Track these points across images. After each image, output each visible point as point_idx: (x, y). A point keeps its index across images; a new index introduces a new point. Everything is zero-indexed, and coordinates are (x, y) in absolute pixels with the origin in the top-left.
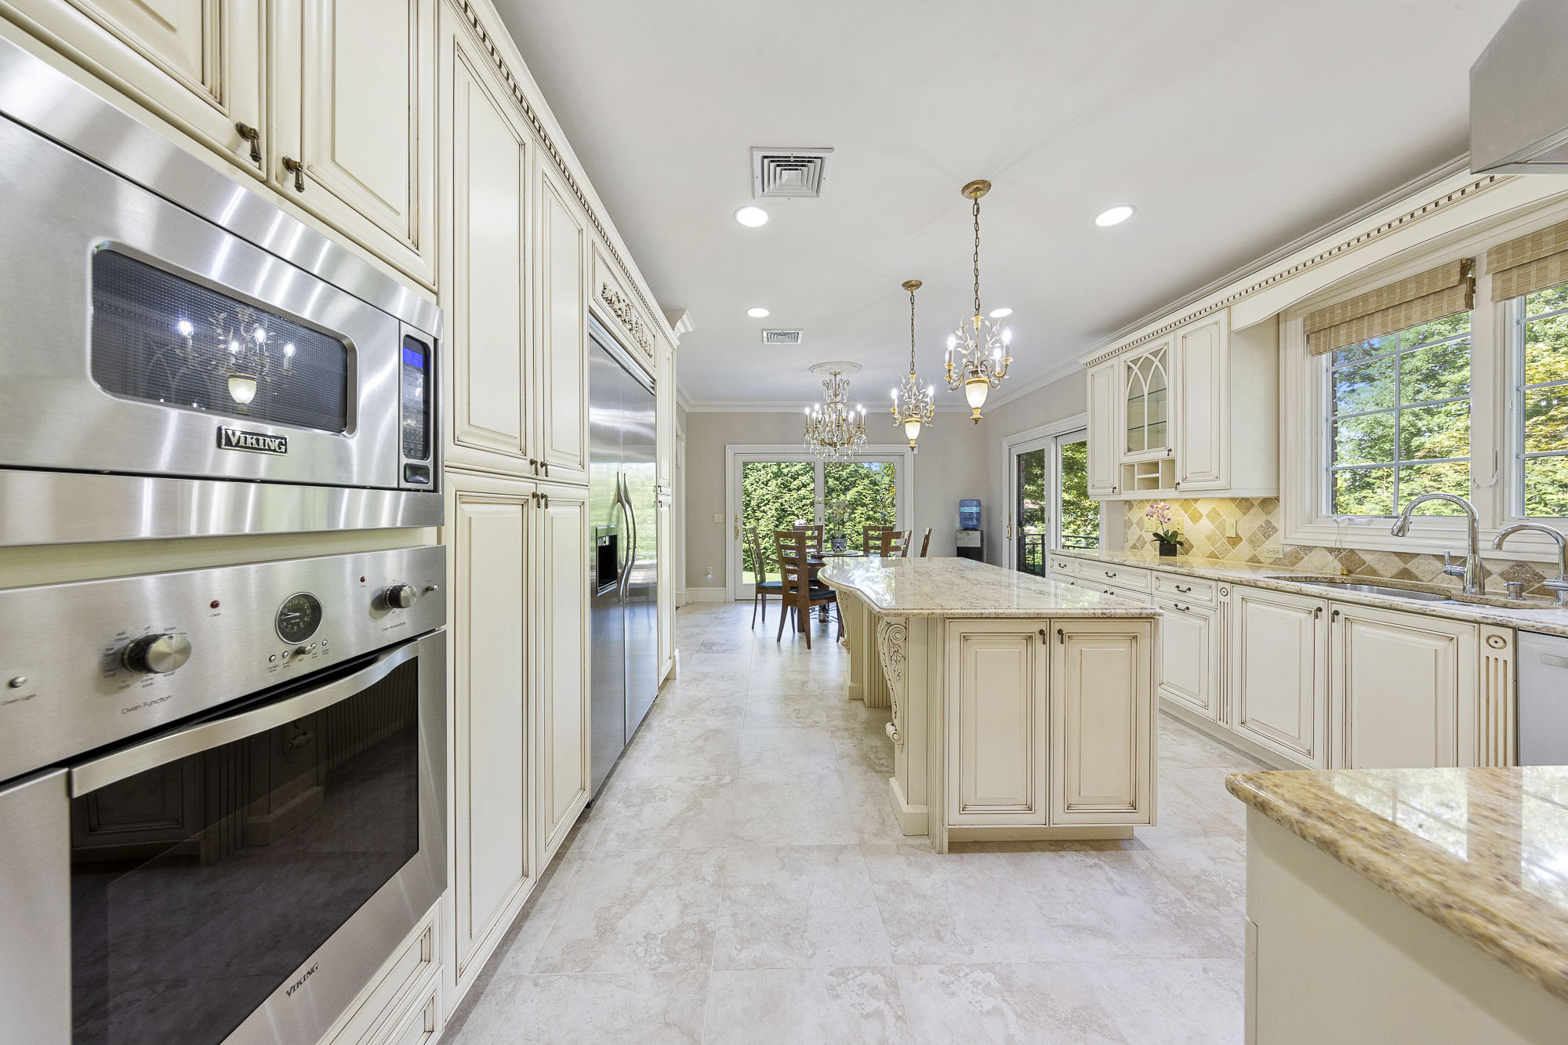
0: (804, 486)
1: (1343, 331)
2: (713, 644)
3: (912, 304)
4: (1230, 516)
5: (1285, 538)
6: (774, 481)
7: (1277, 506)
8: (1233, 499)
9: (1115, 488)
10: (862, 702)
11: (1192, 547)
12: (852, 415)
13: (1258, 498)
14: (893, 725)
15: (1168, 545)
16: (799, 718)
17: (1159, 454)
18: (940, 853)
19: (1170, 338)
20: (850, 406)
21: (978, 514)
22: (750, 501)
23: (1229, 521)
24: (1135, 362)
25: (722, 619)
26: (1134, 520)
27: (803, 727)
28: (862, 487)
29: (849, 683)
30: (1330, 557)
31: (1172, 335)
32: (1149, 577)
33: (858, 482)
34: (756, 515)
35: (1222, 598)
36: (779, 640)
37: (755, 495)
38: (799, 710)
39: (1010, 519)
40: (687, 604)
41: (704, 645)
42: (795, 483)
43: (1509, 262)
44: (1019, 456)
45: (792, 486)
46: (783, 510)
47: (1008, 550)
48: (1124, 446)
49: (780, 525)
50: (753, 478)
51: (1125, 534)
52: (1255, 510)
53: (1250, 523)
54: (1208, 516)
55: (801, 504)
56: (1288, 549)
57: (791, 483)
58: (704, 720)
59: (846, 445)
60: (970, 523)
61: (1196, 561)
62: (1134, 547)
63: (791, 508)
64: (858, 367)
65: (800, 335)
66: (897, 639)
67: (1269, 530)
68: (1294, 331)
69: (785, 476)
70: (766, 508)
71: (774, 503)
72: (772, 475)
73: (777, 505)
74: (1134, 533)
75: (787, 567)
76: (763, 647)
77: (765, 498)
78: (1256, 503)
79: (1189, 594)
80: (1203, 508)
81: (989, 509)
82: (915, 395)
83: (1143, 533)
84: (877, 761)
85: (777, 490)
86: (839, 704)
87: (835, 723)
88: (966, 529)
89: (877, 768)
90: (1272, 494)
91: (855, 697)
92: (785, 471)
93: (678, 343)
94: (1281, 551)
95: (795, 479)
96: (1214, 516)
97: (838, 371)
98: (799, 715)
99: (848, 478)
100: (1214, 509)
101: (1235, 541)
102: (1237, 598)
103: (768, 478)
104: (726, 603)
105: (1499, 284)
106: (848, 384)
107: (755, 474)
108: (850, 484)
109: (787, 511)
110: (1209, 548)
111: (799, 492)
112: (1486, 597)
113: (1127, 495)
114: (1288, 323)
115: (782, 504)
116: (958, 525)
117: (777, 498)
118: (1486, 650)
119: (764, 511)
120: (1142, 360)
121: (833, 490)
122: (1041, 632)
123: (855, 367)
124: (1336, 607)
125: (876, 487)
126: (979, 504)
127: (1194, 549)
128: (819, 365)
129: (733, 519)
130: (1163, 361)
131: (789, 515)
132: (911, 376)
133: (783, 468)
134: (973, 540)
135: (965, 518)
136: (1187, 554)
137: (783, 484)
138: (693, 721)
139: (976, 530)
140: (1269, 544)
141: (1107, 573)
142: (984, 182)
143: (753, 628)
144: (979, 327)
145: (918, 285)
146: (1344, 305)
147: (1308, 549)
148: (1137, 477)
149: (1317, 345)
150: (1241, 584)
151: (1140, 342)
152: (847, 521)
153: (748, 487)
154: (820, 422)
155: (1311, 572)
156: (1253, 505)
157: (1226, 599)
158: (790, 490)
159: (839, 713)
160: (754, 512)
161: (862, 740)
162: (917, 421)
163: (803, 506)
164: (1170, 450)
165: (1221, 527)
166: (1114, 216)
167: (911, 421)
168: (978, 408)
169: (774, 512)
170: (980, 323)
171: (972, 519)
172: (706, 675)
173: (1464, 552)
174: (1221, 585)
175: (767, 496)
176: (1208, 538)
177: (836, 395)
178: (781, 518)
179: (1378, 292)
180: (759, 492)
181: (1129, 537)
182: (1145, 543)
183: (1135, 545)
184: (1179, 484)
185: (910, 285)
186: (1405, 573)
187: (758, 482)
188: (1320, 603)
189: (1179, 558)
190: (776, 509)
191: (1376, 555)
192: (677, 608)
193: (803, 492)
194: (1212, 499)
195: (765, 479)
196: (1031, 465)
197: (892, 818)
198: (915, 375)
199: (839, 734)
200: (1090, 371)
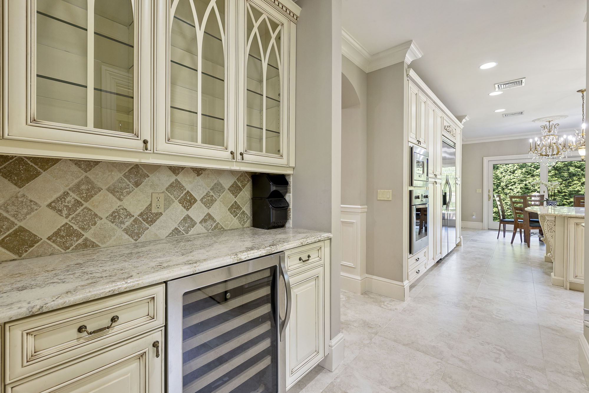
2: (477, 240)
6: (520, 171)
14: (550, 253)
18: (566, 289)
22: (500, 183)
25: (481, 234)
34: (505, 191)
36: (512, 243)
37: (504, 180)
46: (527, 188)
50: (503, 169)
57: (534, 171)
66: (551, 225)
72: (518, 167)
73: (522, 185)
75: (517, 211)
77: (512, 181)
85: (522, 176)
93: (463, 126)
104: (483, 229)
107: (505, 167)
109: (530, 189)
117: (522, 181)
119: (511, 189)
121: (574, 175)
129: (487, 191)
137: (527, 172)
143: (498, 237)
153: (499, 174)
158: (533, 176)
160: (503, 189)
167: (582, 148)
169: (519, 189)
175: (514, 180)
177: (549, 132)
180: (507, 177)
185: (581, 91)
187: (506, 172)
190: (521, 188)
195: (512, 170)
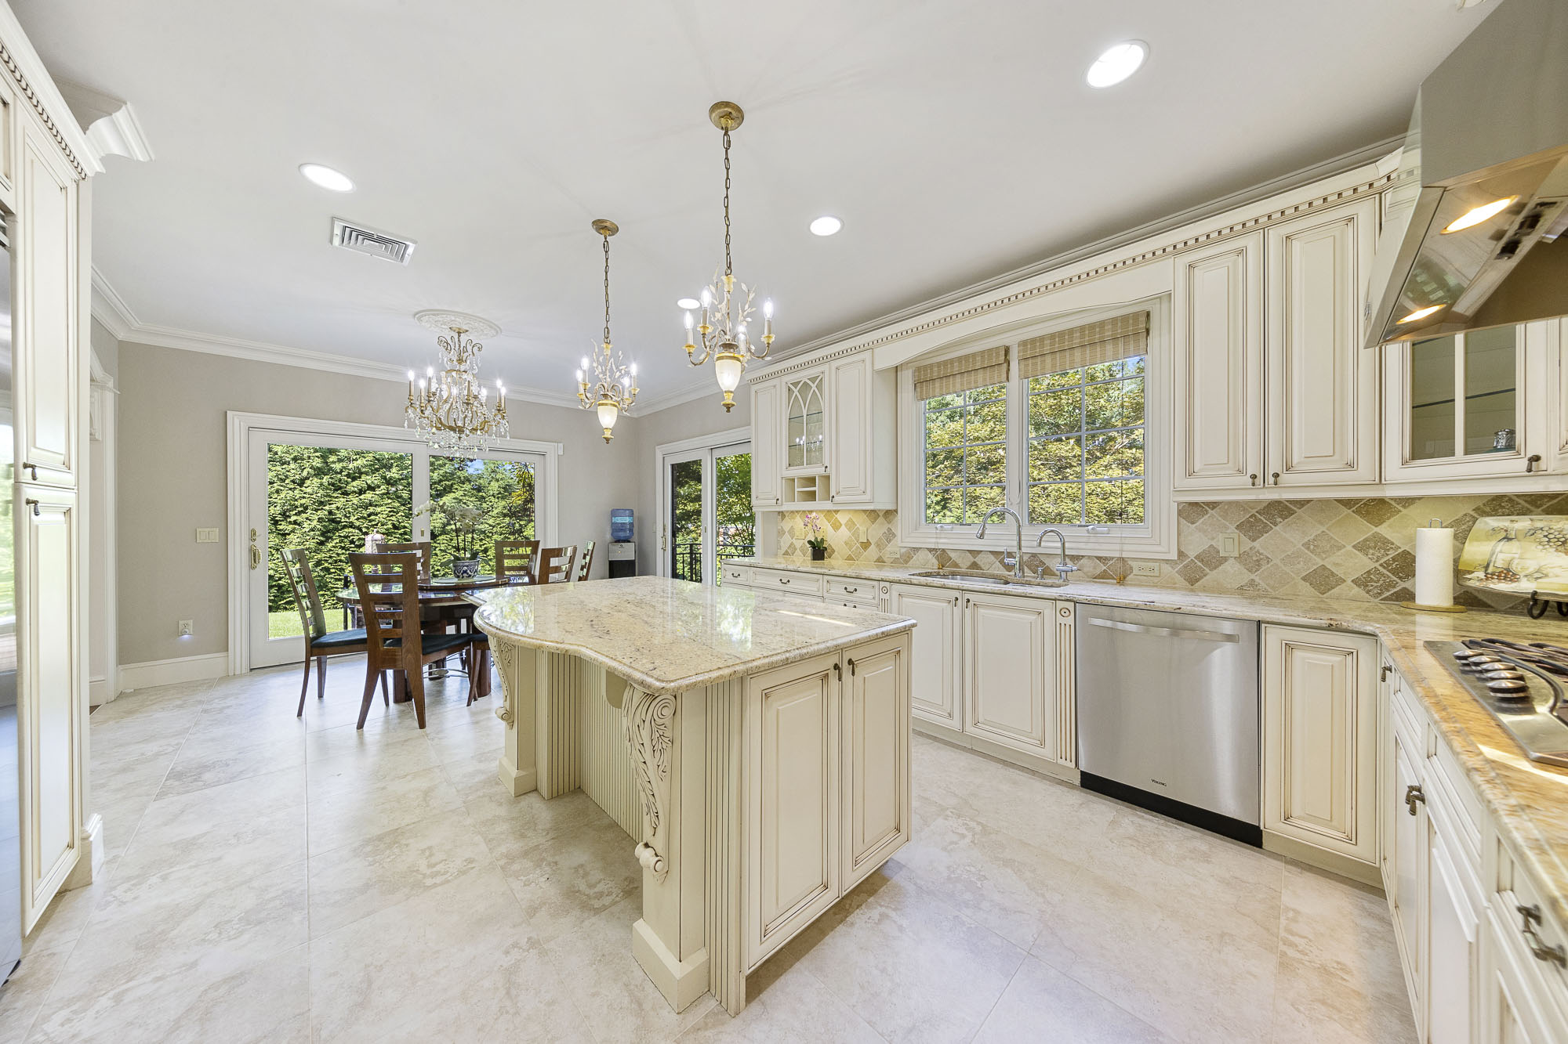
0: (371, 488)
1: (937, 384)
2: (205, 767)
3: (606, 252)
4: (862, 524)
5: (902, 542)
7: (895, 516)
8: (865, 511)
9: (778, 500)
10: (534, 795)
11: (833, 551)
12: (484, 393)
13: (883, 510)
14: (647, 845)
15: (819, 551)
16: (435, 865)
17: (815, 471)
18: (736, 1014)
19: (825, 368)
20: (484, 377)
21: (632, 524)
23: (862, 529)
24: (795, 384)
25: (221, 710)
26: (787, 529)
27: (448, 881)
28: (461, 493)
29: (514, 772)
30: (930, 556)
31: (827, 365)
32: (821, 581)
33: (456, 486)
34: (281, 527)
35: (883, 596)
36: (361, 725)
38: (430, 848)
39: (664, 529)
40: (121, 696)
41: (177, 775)
42: (355, 483)
43: (1029, 354)
44: (673, 465)
45: (349, 488)
46: (333, 521)
47: (662, 559)
48: (785, 461)
49: (327, 541)
50: (274, 473)
51: (779, 542)
52: (881, 520)
53: (877, 531)
54: (846, 525)
55: (365, 513)
56: (903, 550)
58: (193, 965)
59: (479, 432)
60: (622, 535)
61: (836, 563)
62: (786, 553)
63: (349, 518)
64: (497, 330)
65: (410, 250)
66: (663, 717)
67: (890, 535)
68: (907, 378)
69: (337, 473)
70: (299, 519)
71: (316, 510)
74: (786, 541)
75: (377, 609)
76: (323, 746)
78: (881, 515)
79: (855, 594)
80: (842, 518)
81: (641, 520)
82: (611, 370)
83: (794, 541)
84: (591, 892)
85: (321, 492)
86: (502, 811)
87: (503, 849)
88: (618, 541)
89: (597, 904)
90: (891, 507)
91: (526, 789)
92: (338, 466)
94: (898, 553)
95: (354, 479)
96: (851, 525)
97: (465, 328)
98: (433, 860)
99: (441, 481)
100: (850, 520)
101: (866, 545)
102: (895, 594)
103: (305, 474)
104: (228, 678)
105: (1022, 366)
106: (480, 349)
108: (445, 489)
109: (340, 522)
110: (847, 552)
111: (362, 497)
112: (1026, 579)
113: (787, 507)
114: (903, 372)
115: (330, 513)
116: (608, 537)
117: (321, 503)
118: (1060, 619)
120: (802, 383)
122: (836, 667)
123: (491, 327)
124: (967, 596)
125: (481, 494)
126: (632, 514)
127: (836, 553)
128: (435, 312)
129: (246, 536)
130: (820, 387)
131: (345, 527)
132: (604, 345)
133: (334, 462)
134: (626, 552)
135: (616, 528)
136: (830, 557)
138: (158, 979)
139: (629, 542)
140: (890, 548)
141: (781, 580)
142: (739, 110)
143: (300, 714)
144: (731, 291)
145: (614, 230)
146: (939, 364)
147: (916, 550)
148: (797, 490)
149: (921, 392)
150: (899, 582)
151: (802, 367)
152: (440, 535)
154: (434, 394)
155: (928, 568)
156: (879, 516)
157: (887, 596)
158: (346, 494)
159: (505, 826)
161: (556, 863)
162: (614, 405)
163: (369, 515)
164: (826, 467)
165: (856, 534)
166: (825, 226)
167: (606, 404)
168: (731, 392)
169: (315, 523)
170: (732, 286)
171: (624, 530)
172: (187, 846)
173: (1015, 549)
174: (882, 584)
175: (303, 501)
176: (846, 543)
177: (460, 361)
178: (328, 532)
179: (960, 359)
181: (782, 544)
182: (796, 549)
183: (787, 551)
184: (833, 497)
185: (603, 227)
186: (974, 565)
187: (283, 481)
188: (957, 594)
189: (826, 561)
190: (320, 520)
191: (958, 553)
192: (93, 709)
193: (369, 495)
194: (849, 510)
196: (686, 473)
197: (650, 988)
198: (610, 346)
199: (516, 867)
200: (754, 388)
